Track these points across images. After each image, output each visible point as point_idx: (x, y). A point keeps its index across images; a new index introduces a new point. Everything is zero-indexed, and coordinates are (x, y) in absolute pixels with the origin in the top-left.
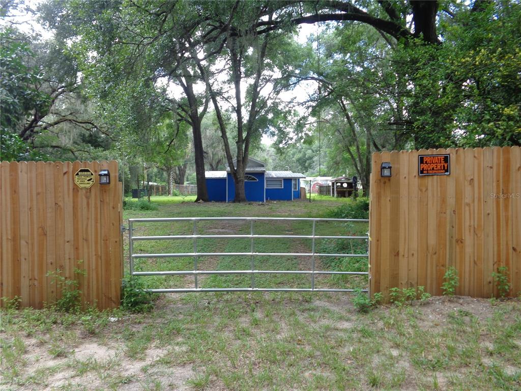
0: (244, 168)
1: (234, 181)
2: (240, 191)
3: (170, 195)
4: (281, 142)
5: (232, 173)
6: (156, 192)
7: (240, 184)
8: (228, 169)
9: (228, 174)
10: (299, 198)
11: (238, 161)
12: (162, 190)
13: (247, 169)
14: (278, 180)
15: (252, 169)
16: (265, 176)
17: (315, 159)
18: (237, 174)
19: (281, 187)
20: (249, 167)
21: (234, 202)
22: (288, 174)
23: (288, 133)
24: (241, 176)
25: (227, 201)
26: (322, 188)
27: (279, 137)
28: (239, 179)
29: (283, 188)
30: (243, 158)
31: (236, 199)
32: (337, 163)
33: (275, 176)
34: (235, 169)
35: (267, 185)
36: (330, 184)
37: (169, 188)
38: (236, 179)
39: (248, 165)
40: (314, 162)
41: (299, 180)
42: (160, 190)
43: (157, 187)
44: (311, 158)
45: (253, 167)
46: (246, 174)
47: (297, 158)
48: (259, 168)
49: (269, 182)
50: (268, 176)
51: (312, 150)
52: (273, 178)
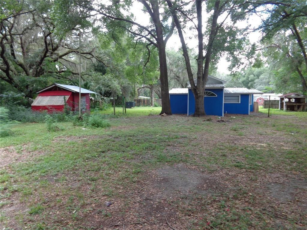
0: (204, 84)
1: (194, 96)
2: (200, 106)
3: (152, 106)
4: (234, 66)
5: (193, 89)
6: (143, 104)
7: (200, 99)
8: (190, 86)
9: (190, 90)
10: (252, 111)
11: (199, 78)
12: (147, 102)
13: (207, 86)
14: (235, 95)
15: (211, 86)
16: (224, 92)
17: (256, 81)
18: (197, 90)
19: (238, 102)
20: (209, 84)
21: (194, 116)
22: (244, 90)
23: (240, 59)
24: (201, 92)
25: (188, 115)
26: (266, 102)
27: (233, 62)
28: (199, 95)
29: (240, 103)
30: (203, 75)
31: (197, 113)
32: (285, 82)
33: (232, 92)
34: (196, 85)
35: (225, 100)
36: (279, 99)
37: (152, 101)
38: (197, 94)
39: (208, 82)
40: (255, 83)
41: (252, 95)
42: (146, 102)
43: (144, 100)
44: (252, 80)
45: (212, 84)
46: (206, 90)
47: (242, 80)
48: (218, 85)
49: (227, 98)
50: (226, 92)
51: (254, 75)
52: (230, 93)
